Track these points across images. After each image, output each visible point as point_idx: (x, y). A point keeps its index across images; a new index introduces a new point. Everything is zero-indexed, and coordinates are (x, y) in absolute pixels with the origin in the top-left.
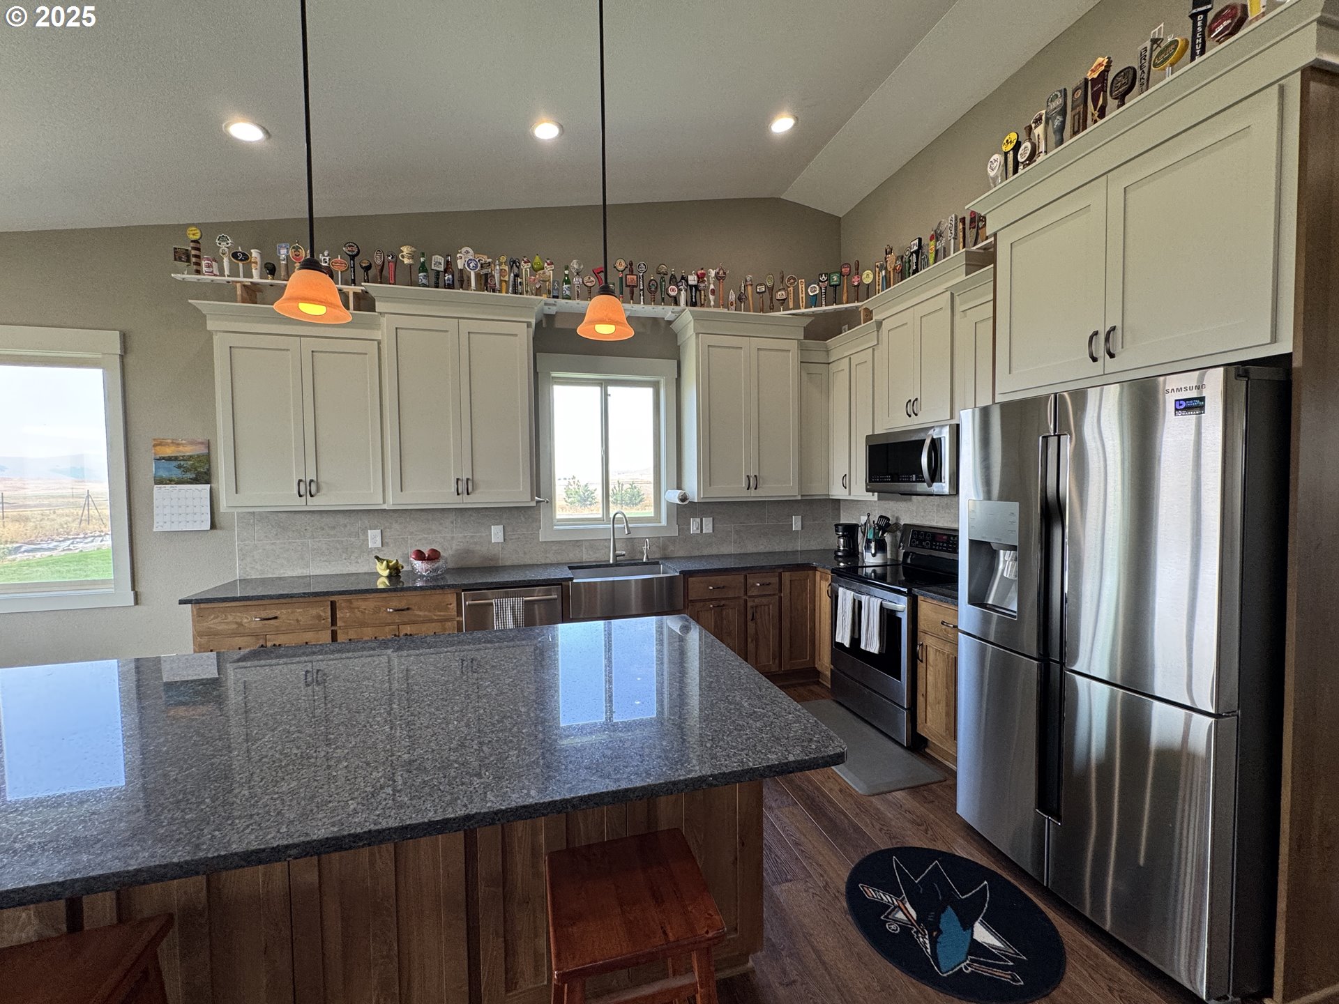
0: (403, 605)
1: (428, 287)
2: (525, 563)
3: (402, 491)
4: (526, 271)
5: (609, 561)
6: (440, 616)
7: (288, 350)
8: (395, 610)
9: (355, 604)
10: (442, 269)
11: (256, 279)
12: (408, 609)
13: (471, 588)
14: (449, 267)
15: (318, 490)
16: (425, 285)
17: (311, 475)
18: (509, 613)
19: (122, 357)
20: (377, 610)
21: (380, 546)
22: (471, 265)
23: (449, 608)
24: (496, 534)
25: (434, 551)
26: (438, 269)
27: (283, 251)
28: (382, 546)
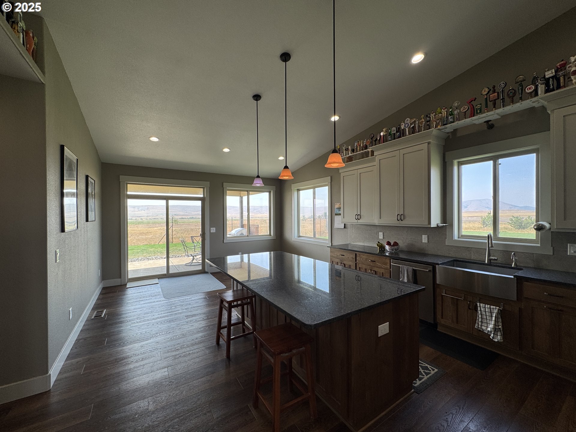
0: (373, 260)
1: (392, 140)
2: (438, 254)
3: (380, 218)
4: (433, 117)
5: (485, 262)
6: (384, 267)
7: (354, 174)
8: (371, 261)
9: (361, 256)
10: (395, 132)
11: (350, 155)
12: (375, 261)
13: (395, 258)
14: (398, 130)
15: (360, 218)
16: (390, 140)
17: (359, 213)
18: (406, 272)
19: (331, 182)
20: (366, 259)
21: (382, 238)
22: (406, 126)
23: (387, 265)
24: (424, 239)
25: (395, 242)
26: (394, 133)
27: (356, 144)
28: (383, 238)
